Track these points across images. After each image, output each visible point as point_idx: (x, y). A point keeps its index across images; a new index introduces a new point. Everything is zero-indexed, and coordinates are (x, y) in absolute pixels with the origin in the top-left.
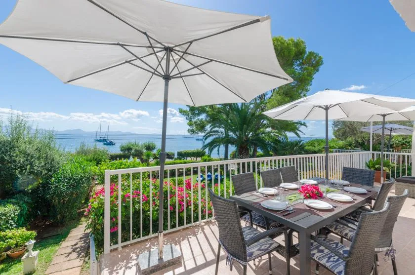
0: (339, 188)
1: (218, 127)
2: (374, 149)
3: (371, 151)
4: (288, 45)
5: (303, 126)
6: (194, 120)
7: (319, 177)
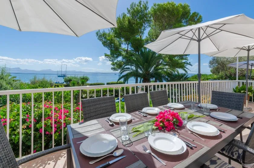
0: (205, 113)
1: (130, 65)
2: (239, 79)
3: (237, 80)
4: (177, 7)
5: (189, 65)
6: (115, 61)
7: (190, 100)
